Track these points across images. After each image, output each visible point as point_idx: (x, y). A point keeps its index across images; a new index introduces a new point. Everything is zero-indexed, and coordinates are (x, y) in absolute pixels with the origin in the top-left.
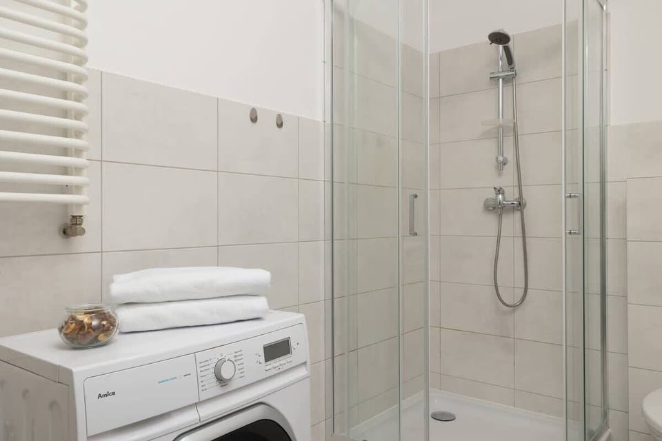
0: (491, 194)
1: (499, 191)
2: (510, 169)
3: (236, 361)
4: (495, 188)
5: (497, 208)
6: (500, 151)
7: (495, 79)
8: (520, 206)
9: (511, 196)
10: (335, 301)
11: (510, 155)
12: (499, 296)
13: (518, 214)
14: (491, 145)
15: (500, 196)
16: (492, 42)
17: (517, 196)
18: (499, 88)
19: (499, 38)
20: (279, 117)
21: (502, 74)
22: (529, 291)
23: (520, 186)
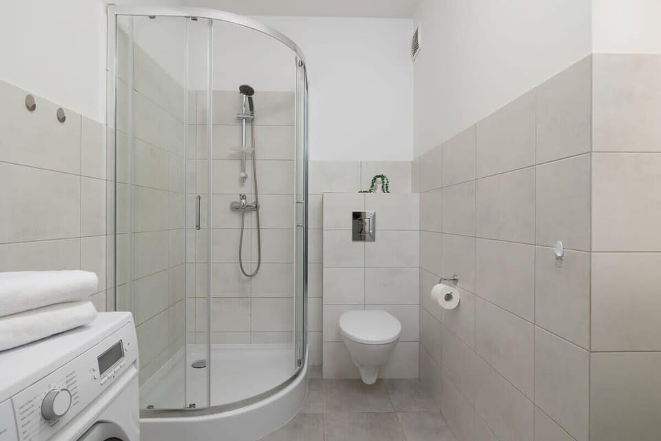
0: (237, 199)
1: (243, 197)
2: (249, 181)
3: (68, 387)
4: (240, 195)
5: (240, 209)
6: (243, 169)
7: (240, 119)
8: (257, 207)
9: (250, 200)
10: (117, 288)
11: (249, 172)
12: (242, 270)
13: (254, 213)
14: (237, 164)
15: (244, 201)
16: (241, 92)
17: (254, 200)
18: (242, 125)
19: (247, 91)
20: (60, 111)
21: (246, 116)
22: (261, 264)
23: (256, 194)
